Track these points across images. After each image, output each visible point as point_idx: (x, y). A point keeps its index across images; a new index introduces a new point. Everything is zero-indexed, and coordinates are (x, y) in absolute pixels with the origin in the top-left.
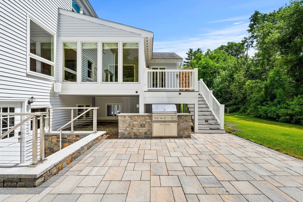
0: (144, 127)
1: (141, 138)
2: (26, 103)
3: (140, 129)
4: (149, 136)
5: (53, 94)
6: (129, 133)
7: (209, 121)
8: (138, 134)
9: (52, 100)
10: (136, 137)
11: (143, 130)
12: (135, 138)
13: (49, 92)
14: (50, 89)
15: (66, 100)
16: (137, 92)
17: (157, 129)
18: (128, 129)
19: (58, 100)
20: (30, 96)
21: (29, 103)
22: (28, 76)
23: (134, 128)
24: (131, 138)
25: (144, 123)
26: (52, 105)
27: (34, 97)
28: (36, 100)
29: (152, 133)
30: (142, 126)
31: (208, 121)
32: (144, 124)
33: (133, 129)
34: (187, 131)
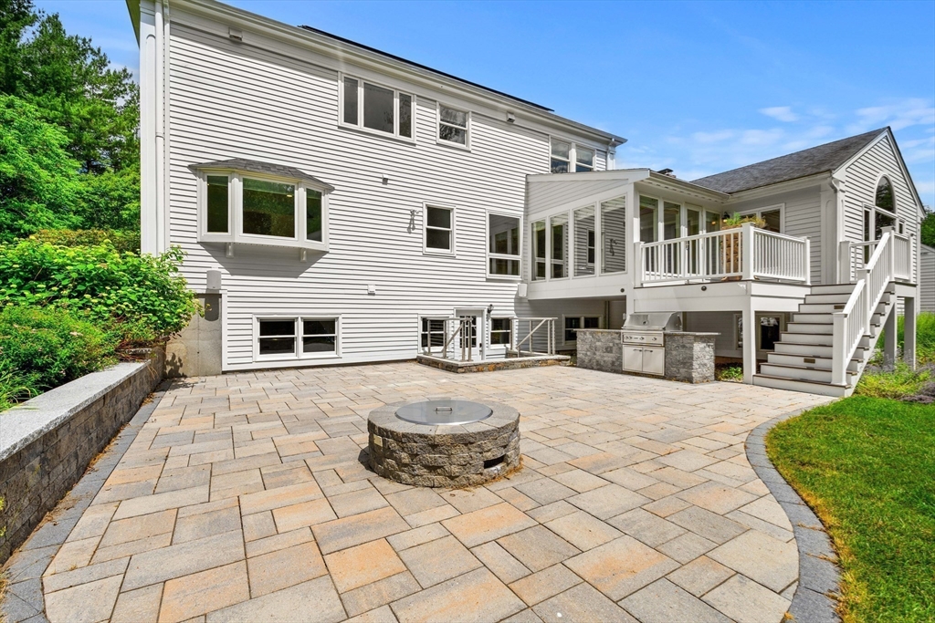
0: (611, 352)
1: (606, 371)
2: (486, 313)
3: (605, 354)
4: (616, 368)
5: (519, 300)
6: (590, 361)
7: (816, 359)
8: (602, 363)
9: (519, 308)
10: (600, 368)
11: (609, 358)
12: (598, 370)
13: (514, 297)
14: (515, 293)
15: (539, 307)
16: (623, 290)
17: (630, 357)
18: (589, 353)
19: (526, 308)
20: (489, 304)
21: (489, 311)
22: (488, 280)
23: (598, 353)
24: (592, 369)
25: (611, 345)
26: (517, 314)
27: (493, 304)
28: (495, 308)
29: (621, 365)
30: (609, 350)
31: (813, 362)
32: (611, 347)
33: (595, 354)
34: (684, 368)
